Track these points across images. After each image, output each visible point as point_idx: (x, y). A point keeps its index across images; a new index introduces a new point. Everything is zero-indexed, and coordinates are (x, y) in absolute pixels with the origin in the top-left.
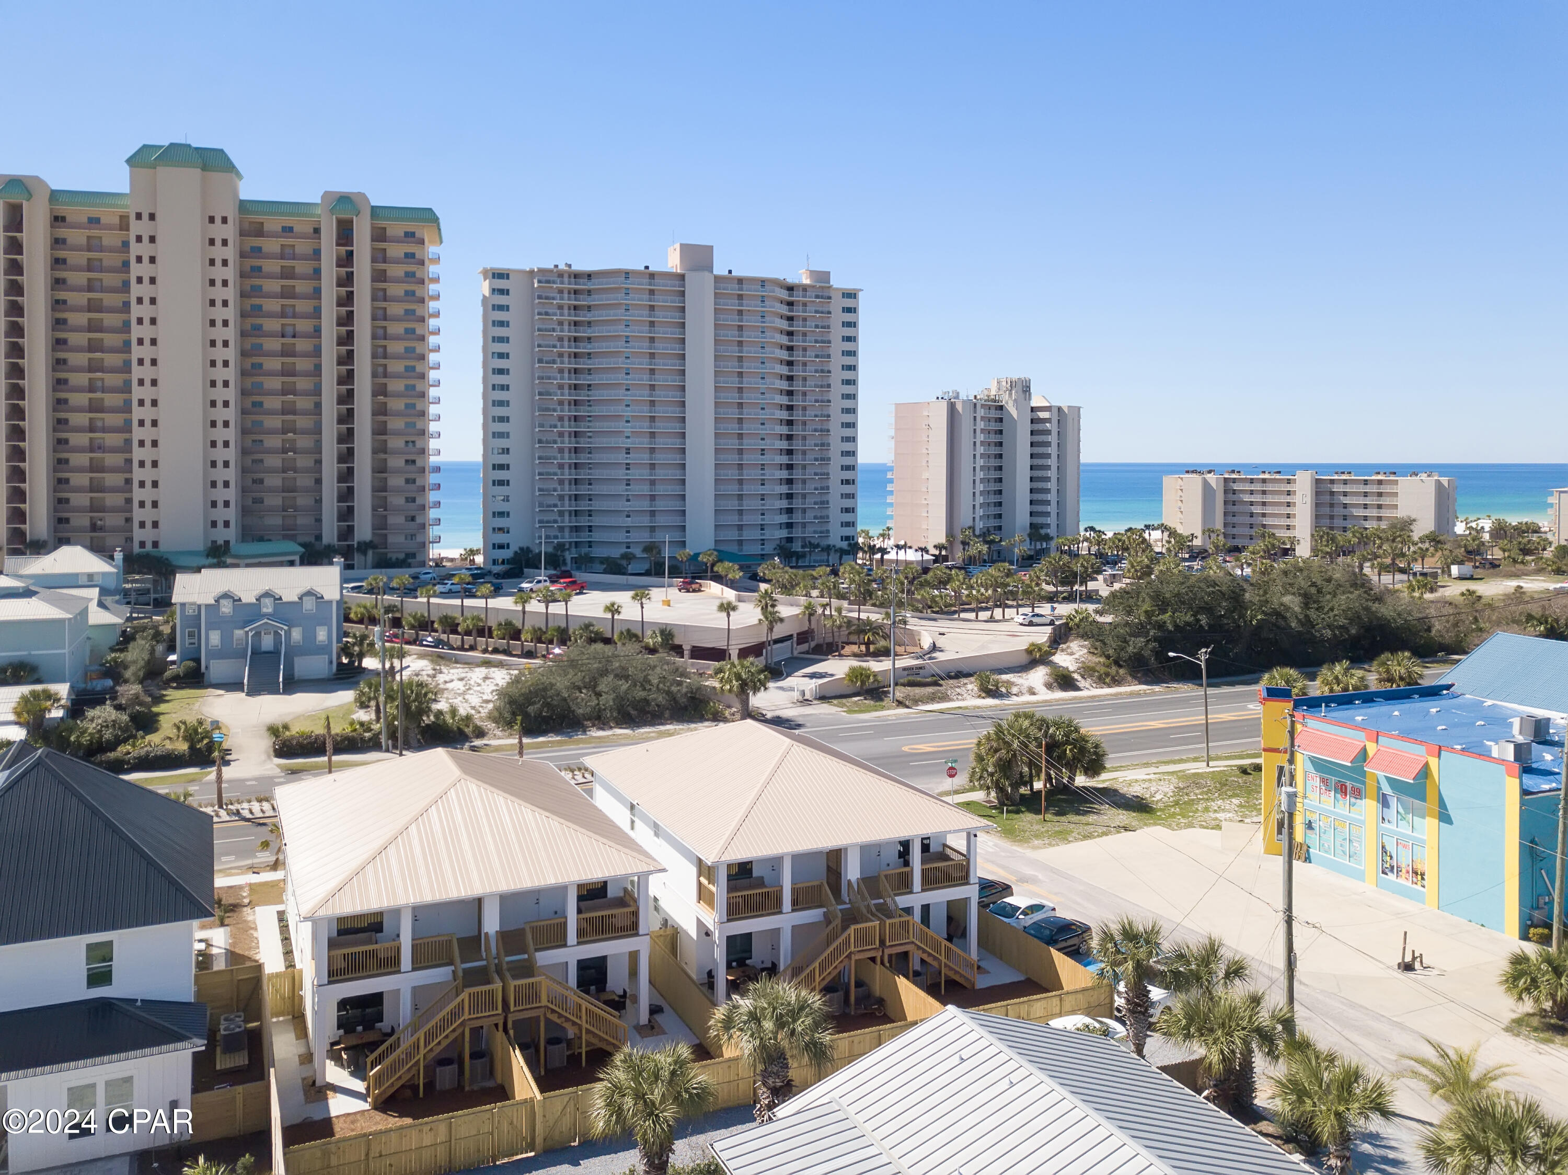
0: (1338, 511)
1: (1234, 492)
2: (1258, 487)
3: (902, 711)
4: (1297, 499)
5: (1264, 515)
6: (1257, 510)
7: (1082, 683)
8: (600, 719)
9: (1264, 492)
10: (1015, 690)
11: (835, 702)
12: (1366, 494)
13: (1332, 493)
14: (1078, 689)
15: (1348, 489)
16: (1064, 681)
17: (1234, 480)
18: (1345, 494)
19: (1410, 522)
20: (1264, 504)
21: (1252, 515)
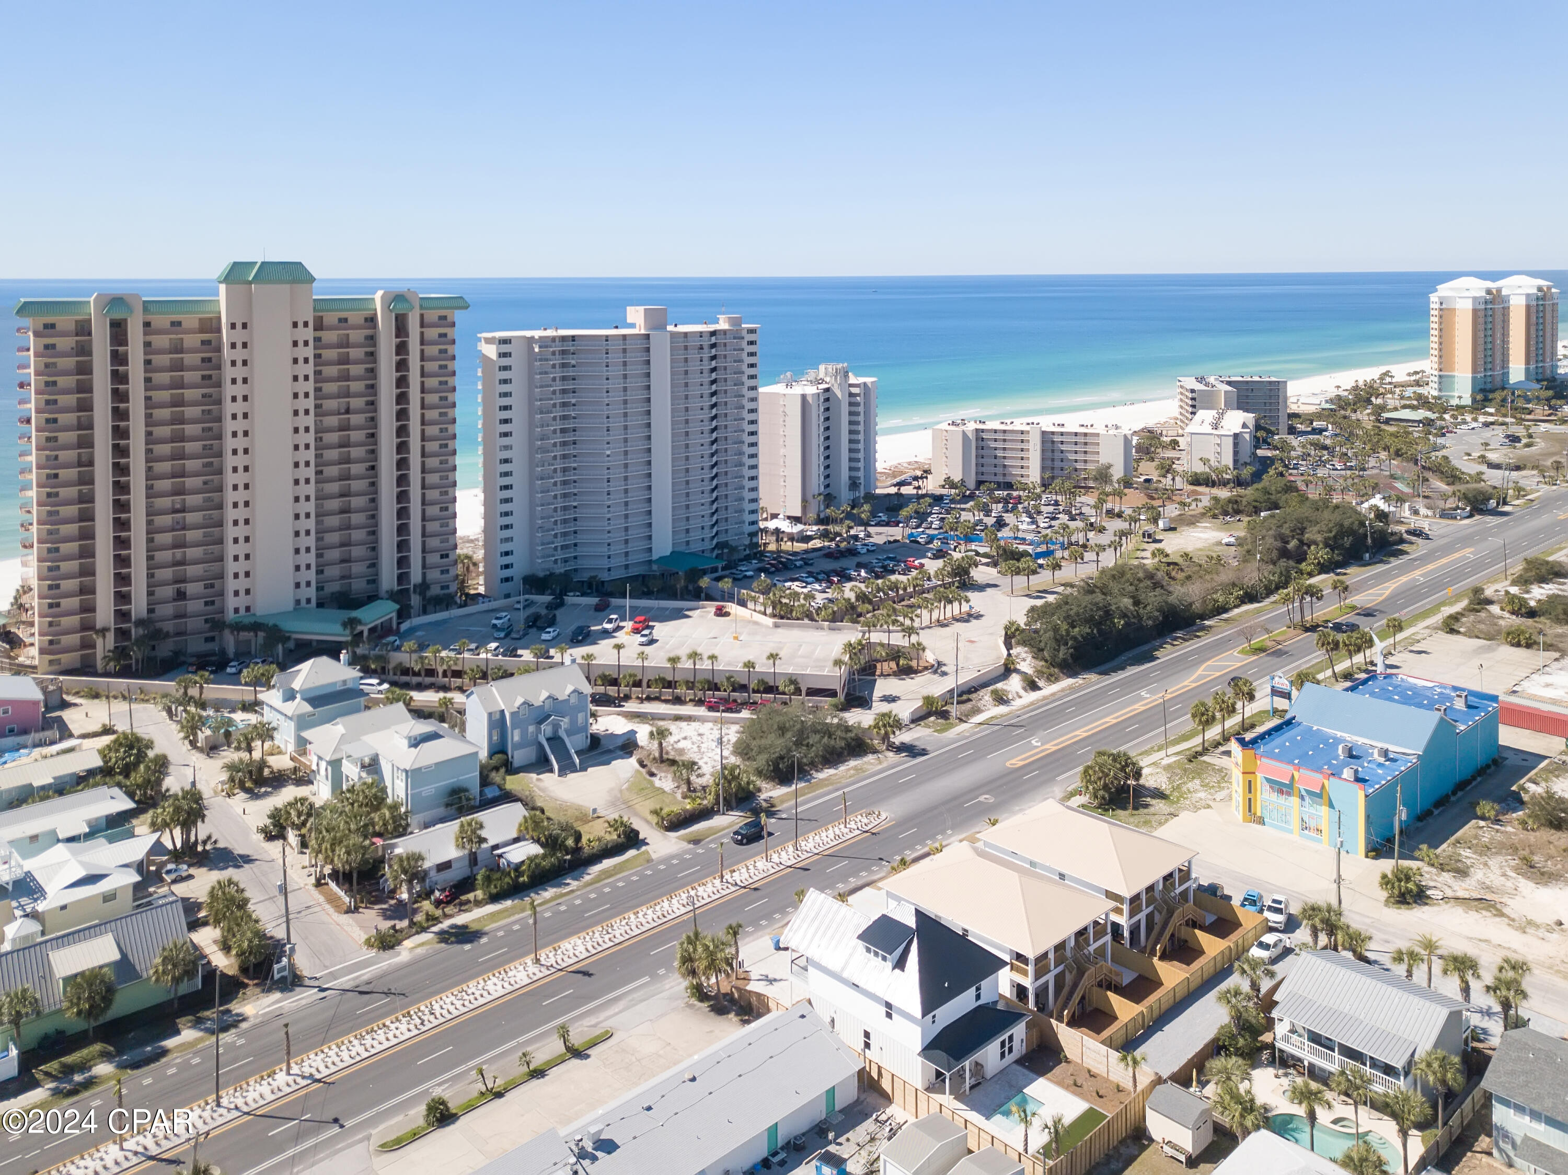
0: (1057, 455)
1: (983, 439)
2: (1000, 436)
3: (964, 726)
4: (1031, 446)
5: (1004, 458)
6: (1000, 454)
7: (1041, 683)
8: (814, 765)
9: (1005, 440)
10: (1010, 697)
11: (922, 723)
12: (1076, 443)
13: (1053, 442)
14: (1039, 689)
15: (1064, 439)
16: (1032, 686)
17: (983, 431)
18: (1062, 443)
19: (1109, 466)
20: (1004, 449)
21: (996, 457)
